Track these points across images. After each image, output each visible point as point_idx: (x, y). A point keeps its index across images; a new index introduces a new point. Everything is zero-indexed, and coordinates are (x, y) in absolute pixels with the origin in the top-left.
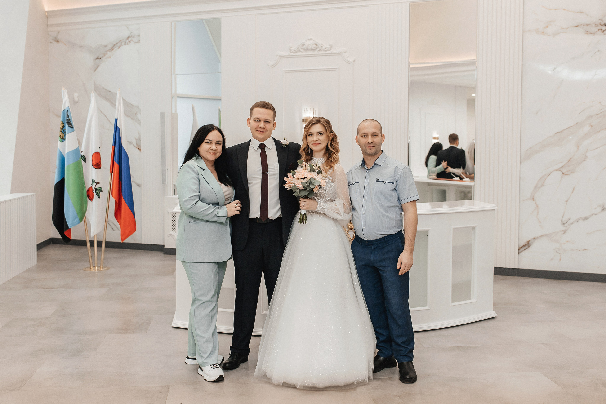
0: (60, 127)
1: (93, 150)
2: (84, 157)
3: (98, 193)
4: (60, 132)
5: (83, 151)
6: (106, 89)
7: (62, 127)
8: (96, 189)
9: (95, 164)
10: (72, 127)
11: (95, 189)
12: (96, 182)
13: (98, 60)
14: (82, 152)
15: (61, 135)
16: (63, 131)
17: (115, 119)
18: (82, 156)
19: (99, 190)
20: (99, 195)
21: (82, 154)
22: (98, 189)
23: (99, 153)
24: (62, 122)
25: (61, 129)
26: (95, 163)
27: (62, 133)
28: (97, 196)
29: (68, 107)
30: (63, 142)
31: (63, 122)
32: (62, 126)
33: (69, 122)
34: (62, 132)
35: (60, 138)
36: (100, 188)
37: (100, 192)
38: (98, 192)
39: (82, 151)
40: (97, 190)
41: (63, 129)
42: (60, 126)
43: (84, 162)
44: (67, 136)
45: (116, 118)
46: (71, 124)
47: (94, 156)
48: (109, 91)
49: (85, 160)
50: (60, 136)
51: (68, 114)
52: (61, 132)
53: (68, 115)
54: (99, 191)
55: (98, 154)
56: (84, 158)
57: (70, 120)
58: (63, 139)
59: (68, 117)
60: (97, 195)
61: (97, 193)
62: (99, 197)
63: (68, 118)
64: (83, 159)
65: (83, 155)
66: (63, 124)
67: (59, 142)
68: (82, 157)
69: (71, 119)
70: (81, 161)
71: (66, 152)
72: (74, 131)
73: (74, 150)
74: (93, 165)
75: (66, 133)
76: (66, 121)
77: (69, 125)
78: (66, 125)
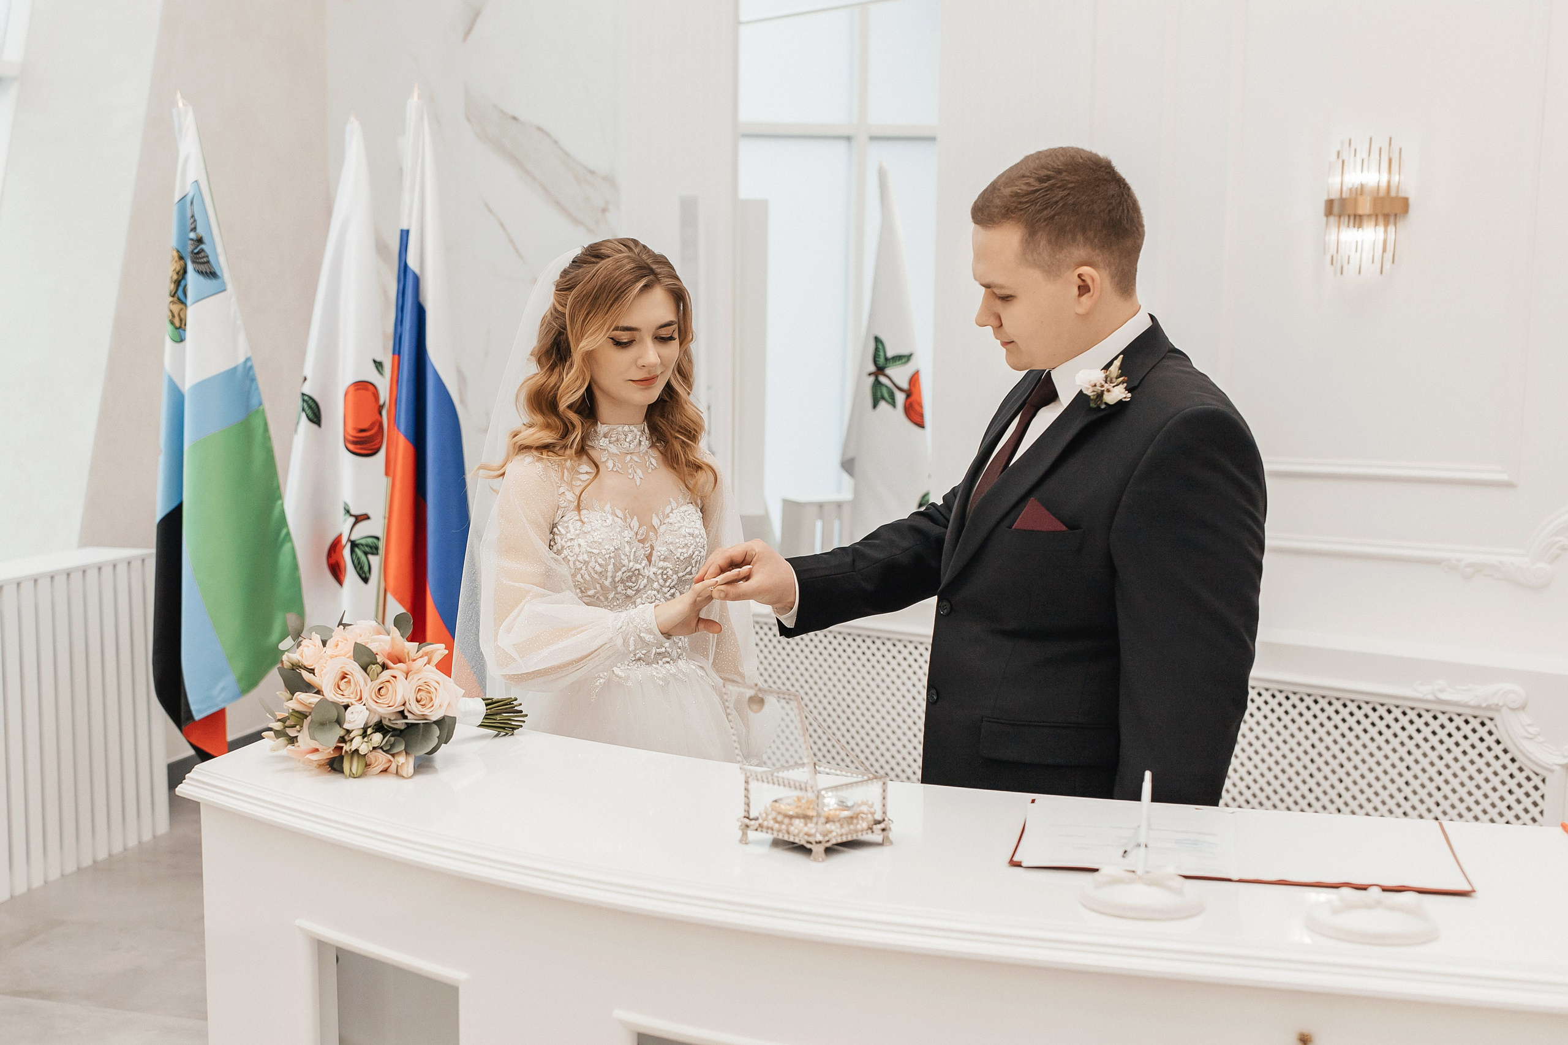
0: (171, 275)
1: (348, 376)
2: (313, 406)
3: (360, 562)
4: (171, 299)
5: (307, 378)
7: (175, 277)
8: (354, 545)
9: (353, 436)
10: (212, 274)
11: (349, 545)
12: (353, 512)
14: (307, 382)
15: (176, 308)
16: (180, 293)
17: (402, 231)
18: (303, 400)
19: (368, 549)
20: (364, 571)
21: (307, 389)
22: (364, 541)
23: (371, 387)
24: (175, 254)
25: (172, 285)
26: (354, 429)
27: (175, 299)
28: (359, 573)
29: (197, 181)
30: (182, 341)
31: (178, 251)
32: (178, 269)
33: (198, 253)
34: (179, 299)
35: (172, 323)
36: (370, 540)
37: (370, 556)
38: (363, 557)
39: (305, 379)
40: (358, 545)
41: (183, 283)
42: (170, 269)
43: (315, 426)
44: (192, 313)
45: (405, 228)
46: (208, 262)
47: (350, 396)
48: (514, 118)
49: (314, 413)
50: (170, 314)
51: (193, 216)
52: (173, 296)
53: (195, 221)
54: (366, 553)
55: (367, 389)
56: (310, 407)
57: (200, 241)
58: (179, 326)
59: (194, 229)
60: (356, 568)
61: (359, 559)
62: (365, 579)
63: (192, 235)
64: (309, 412)
65: (310, 398)
66: (182, 262)
67: (168, 339)
68: (305, 405)
69: (205, 239)
70: (257, 422)
71: (187, 385)
72: (225, 290)
73: (222, 373)
74: (345, 439)
75: (189, 301)
76: (190, 248)
77: (202, 268)
78: (190, 267)
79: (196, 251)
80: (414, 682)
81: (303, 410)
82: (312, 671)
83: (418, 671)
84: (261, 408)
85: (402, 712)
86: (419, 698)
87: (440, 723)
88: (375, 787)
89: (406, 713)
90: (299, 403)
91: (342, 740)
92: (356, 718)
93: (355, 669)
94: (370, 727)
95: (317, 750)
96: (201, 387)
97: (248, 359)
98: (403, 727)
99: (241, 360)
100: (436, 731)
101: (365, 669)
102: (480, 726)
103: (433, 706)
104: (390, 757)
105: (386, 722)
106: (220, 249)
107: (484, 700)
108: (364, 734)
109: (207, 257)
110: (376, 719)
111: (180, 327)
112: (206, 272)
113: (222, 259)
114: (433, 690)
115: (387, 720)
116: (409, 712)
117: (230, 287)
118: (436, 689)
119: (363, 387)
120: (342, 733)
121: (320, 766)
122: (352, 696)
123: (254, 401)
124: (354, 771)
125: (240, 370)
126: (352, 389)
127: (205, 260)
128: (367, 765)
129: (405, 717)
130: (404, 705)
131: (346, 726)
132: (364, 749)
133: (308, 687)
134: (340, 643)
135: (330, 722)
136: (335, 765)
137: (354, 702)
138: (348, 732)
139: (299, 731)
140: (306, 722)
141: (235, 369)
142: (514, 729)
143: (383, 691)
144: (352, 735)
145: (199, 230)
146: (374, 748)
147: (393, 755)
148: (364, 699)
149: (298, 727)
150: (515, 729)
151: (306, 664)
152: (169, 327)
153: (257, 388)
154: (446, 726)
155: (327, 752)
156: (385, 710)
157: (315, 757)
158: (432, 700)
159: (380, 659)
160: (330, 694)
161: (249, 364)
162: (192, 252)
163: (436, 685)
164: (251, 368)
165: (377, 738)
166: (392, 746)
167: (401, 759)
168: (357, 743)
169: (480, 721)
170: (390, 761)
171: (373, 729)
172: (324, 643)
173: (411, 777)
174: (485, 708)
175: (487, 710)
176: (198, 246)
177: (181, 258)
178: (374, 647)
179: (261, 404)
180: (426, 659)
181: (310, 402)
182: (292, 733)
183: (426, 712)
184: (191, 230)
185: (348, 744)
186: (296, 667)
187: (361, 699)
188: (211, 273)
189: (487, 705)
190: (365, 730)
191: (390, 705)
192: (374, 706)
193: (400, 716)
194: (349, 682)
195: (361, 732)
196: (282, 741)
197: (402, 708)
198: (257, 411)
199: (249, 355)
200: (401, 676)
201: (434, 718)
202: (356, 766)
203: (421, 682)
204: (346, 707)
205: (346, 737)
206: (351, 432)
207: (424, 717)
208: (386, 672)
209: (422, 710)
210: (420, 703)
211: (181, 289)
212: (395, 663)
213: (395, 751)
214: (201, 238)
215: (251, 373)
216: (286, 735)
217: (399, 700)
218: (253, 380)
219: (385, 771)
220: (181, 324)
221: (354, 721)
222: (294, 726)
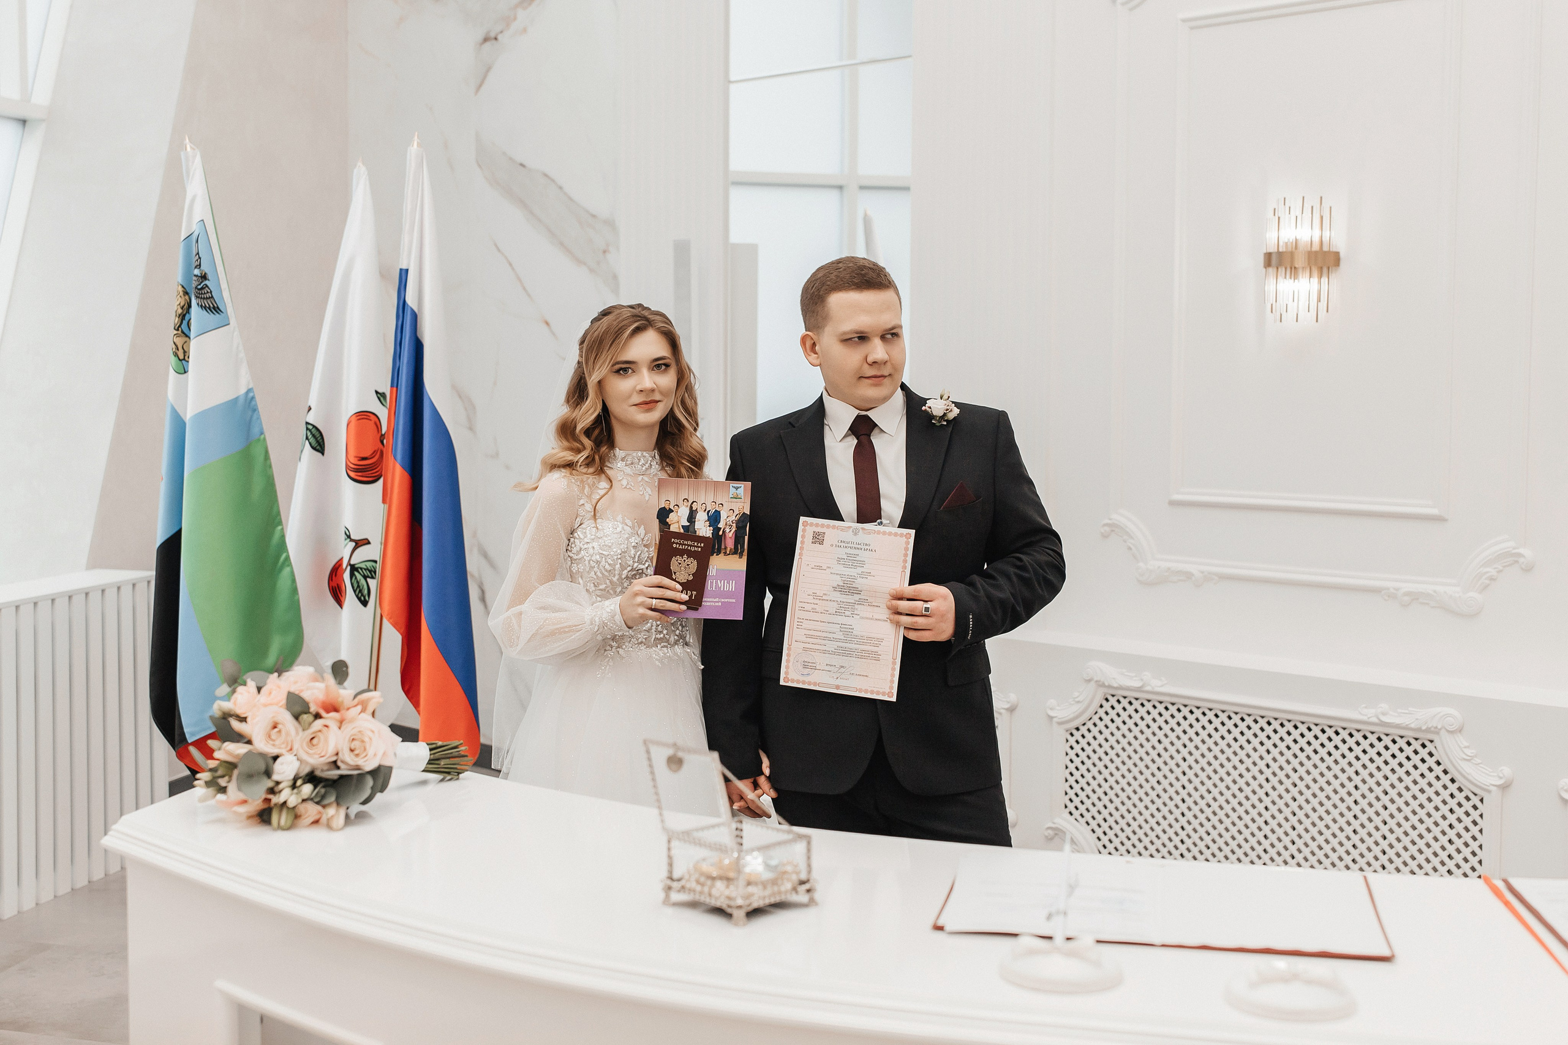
0: (176, 309)
1: (351, 406)
2: (318, 435)
3: (358, 586)
4: (176, 332)
5: (312, 407)
6: (511, 159)
7: (180, 311)
8: (354, 569)
9: (356, 465)
10: (216, 309)
11: (349, 568)
12: (353, 537)
13: (488, 44)
14: (312, 412)
15: (180, 341)
16: (184, 326)
17: (401, 270)
18: (307, 429)
19: (367, 573)
20: (362, 595)
21: (311, 418)
22: (363, 565)
23: (372, 417)
24: (180, 289)
25: (177, 319)
26: (356, 456)
27: (180, 332)
28: (357, 596)
29: (203, 220)
30: (185, 372)
31: (183, 287)
32: (182, 304)
33: (202, 288)
34: (183, 332)
35: (176, 355)
36: (369, 564)
37: (368, 580)
38: (363, 581)
39: (310, 409)
40: (357, 570)
41: (187, 318)
42: (174, 303)
43: (319, 454)
44: (194, 346)
45: (404, 267)
46: (212, 297)
47: (352, 425)
48: (522, 165)
49: (318, 443)
50: (174, 346)
51: (198, 254)
52: (178, 330)
53: (200, 258)
54: (365, 577)
55: (369, 419)
56: (314, 436)
57: (204, 277)
58: (182, 358)
60: (355, 591)
61: (358, 582)
62: (365, 603)
63: (197, 272)
64: (312, 440)
65: (314, 426)
66: (187, 297)
67: (172, 371)
68: (309, 434)
69: (209, 276)
70: (258, 451)
71: (188, 415)
72: (229, 324)
73: (225, 403)
74: (347, 466)
75: (192, 335)
76: (194, 284)
77: (206, 303)
78: (194, 302)
79: (199, 287)
80: (349, 730)
81: (307, 438)
82: (243, 720)
83: (352, 720)
84: (262, 436)
85: (335, 762)
86: (353, 748)
87: (374, 773)
88: (305, 839)
89: (339, 763)
90: (303, 431)
91: (272, 791)
92: (285, 770)
93: (286, 718)
94: (300, 778)
95: (245, 802)
96: (202, 416)
97: (249, 391)
98: (336, 778)
99: (243, 391)
100: (370, 782)
101: (297, 717)
102: (423, 771)
103: (366, 756)
104: (319, 808)
105: (318, 773)
106: (224, 285)
107: (428, 744)
108: (294, 786)
109: (211, 292)
110: (306, 770)
111: (184, 359)
112: (209, 308)
113: (226, 295)
114: (366, 739)
115: (320, 770)
116: (343, 762)
117: (233, 321)
118: (371, 739)
119: (364, 416)
120: (270, 784)
121: (250, 817)
122: (283, 746)
123: (255, 430)
124: (283, 822)
125: (241, 401)
126: (354, 419)
127: (209, 295)
128: (297, 817)
129: (338, 768)
130: (337, 754)
131: (275, 777)
132: (293, 801)
133: (239, 738)
134: (274, 693)
135: (259, 774)
136: (264, 816)
137: (283, 751)
138: (278, 783)
139: (229, 782)
140: (236, 772)
141: (236, 399)
142: (459, 773)
143: (315, 741)
144: (281, 786)
145: (202, 268)
146: (304, 800)
147: (324, 807)
148: (295, 748)
149: (227, 778)
150: (461, 773)
151: (240, 711)
152: (173, 359)
153: (259, 418)
154: (380, 776)
155: (256, 805)
156: (317, 759)
157: (243, 809)
158: (365, 749)
159: (313, 709)
160: (261, 744)
161: (251, 395)
162: (196, 288)
163: (370, 734)
164: (253, 398)
165: (307, 789)
166: (323, 797)
167: (331, 811)
168: (286, 795)
169: (423, 766)
170: (320, 813)
171: (304, 780)
172: (259, 689)
173: (342, 829)
174: (428, 753)
175: (430, 755)
176: (201, 283)
177: (186, 293)
178: (306, 695)
179: (262, 433)
180: (359, 708)
181: (314, 430)
182: (222, 782)
183: (360, 762)
184: (196, 267)
185: (277, 795)
186: (226, 716)
187: (291, 750)
188: (214, 308)
189: (431, 750)
190: (295, 780)
191: (322, 755)
192: (305, 757)
193: (333, 766)
194: (280, 731)
195: (291, 783)
196: (211, 791)
197: (334, 759)
198: (259, 440)
199: (250, 387)
200: (333, 726)
201: (369, 767)
202: (284, 818)
203: (355, 731)
204: (275, 758)
205: (276, 789)
206: (353, 460)
207: (358, 768)
208: (319, 722)
209: (356, 759)
210: (356, 752)
211: (185, 322)
212: (328, 711)
213: (325, 802)
214: (205, 273)
215: (253, 403)
216: (218, 784)
217: (331, 750)
218: (255, 410)
219: (316, 822)
220: (184, 356)
221: (283, 773)
222: (223, 777)
